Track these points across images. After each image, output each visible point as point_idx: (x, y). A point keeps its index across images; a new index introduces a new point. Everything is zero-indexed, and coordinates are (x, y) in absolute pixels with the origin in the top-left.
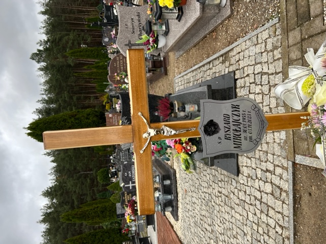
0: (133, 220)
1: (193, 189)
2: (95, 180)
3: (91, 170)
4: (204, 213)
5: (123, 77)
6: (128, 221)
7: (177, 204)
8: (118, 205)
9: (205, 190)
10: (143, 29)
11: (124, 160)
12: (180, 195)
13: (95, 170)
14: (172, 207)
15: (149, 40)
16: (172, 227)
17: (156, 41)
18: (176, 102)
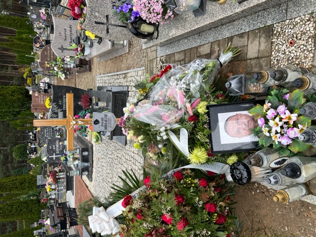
0: (53, 189)
1: (103, 156)
2: (10, 157)
3: (5, 146)
4: (108, 171)
5: (53, 65)
6: (48, 191)
7: (92, 169)
8: (39, 177)
9: (110, 156)
10: (74, 41)
11: (48, 136)
12: (94, 163)
13: (10, 146)
14: (88, 171)
15: (77, 49)
16: (87, 187)
17: (83, 50)
18: (94, 97)
